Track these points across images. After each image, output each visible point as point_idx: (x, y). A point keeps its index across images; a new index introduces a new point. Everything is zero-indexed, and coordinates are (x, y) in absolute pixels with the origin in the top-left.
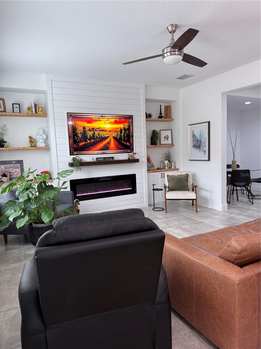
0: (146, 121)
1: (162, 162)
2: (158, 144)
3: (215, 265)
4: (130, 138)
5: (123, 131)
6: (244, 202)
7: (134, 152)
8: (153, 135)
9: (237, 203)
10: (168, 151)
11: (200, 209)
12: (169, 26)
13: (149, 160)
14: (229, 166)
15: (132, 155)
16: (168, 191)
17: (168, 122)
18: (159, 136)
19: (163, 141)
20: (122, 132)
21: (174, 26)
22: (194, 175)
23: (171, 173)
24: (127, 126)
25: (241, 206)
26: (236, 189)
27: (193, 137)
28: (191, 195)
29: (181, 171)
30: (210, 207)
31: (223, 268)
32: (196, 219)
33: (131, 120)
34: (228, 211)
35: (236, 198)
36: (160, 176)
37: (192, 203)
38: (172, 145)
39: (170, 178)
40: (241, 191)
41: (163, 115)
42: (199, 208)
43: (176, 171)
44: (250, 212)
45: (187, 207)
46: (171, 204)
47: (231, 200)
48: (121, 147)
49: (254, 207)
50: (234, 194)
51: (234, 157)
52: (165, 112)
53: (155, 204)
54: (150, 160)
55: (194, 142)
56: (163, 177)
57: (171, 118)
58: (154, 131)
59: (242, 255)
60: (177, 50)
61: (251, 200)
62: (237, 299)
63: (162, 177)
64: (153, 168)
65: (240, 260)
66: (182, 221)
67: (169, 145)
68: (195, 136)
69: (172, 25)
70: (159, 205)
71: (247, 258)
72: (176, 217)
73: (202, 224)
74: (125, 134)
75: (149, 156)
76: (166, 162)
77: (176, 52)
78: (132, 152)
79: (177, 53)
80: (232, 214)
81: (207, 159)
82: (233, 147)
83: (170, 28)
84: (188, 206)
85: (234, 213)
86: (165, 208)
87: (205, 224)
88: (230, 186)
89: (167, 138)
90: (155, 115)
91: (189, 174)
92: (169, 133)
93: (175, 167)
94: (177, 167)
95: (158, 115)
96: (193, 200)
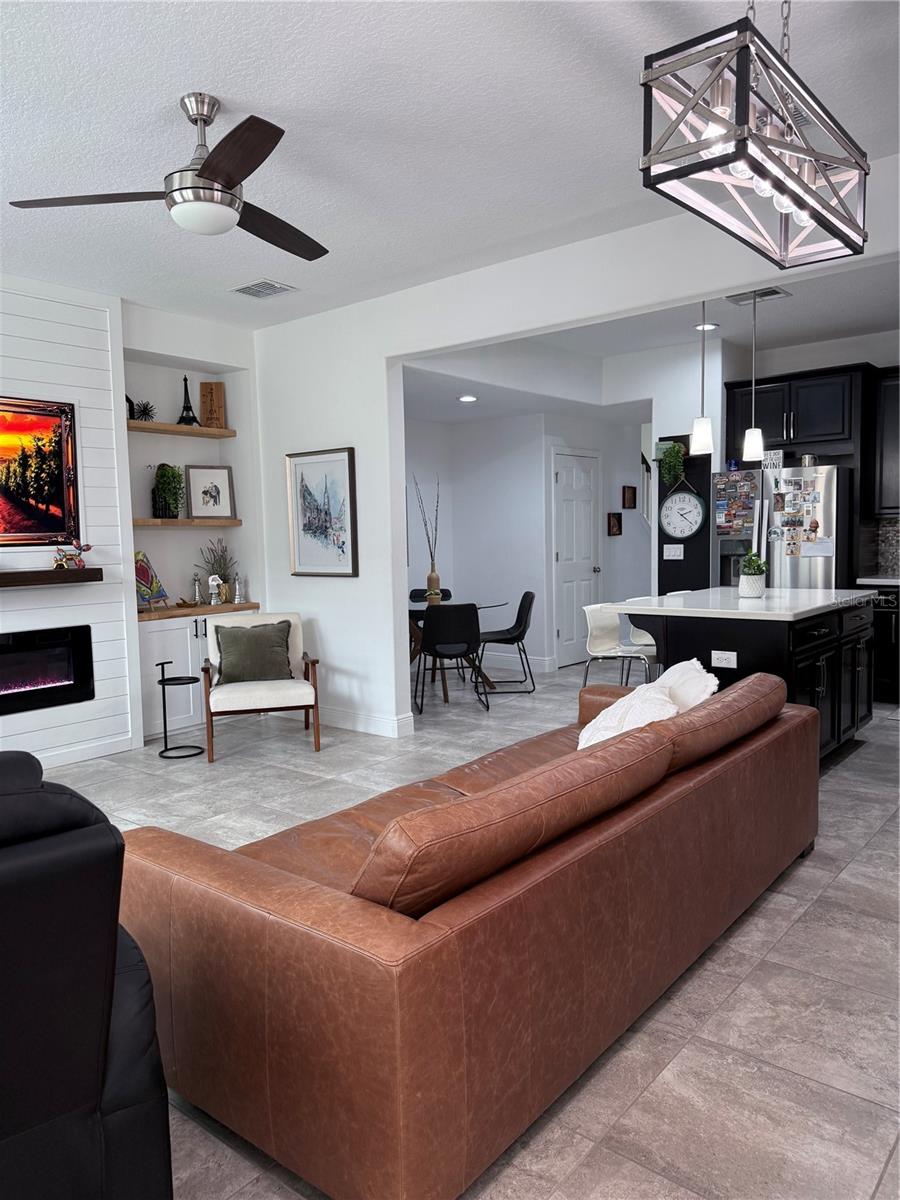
0: (130, 428)
1: (199, 580)
2: (182, 515)
3: (331, 923)
4: (65, 489)
5: (33, 462)
6: (465, 704)
7: (83, 542)
8: (158, 481)
9: (446, 710)
10: (220, 541)
11: (331, 739)
12: (189, 96)
13: (143, 572)
14: (416, 595)
15: (72, 553)
16: (217, 685)
17: (217, 441)
18: (183, 485)
19: (201, 508)
20: (30, 466)
21: (207, 100)
22: (309, 626)
23: (230, 620)
24: (50, 442)
25: (455, 718)
26: (442, 664)
27: (304, 498)
28: (299, 693)
29: (268, 611)
30: (361, 728)
31: (357, 929)
32: (314, 773)
33: (68, 423)
34: (416, 738)
35: (442, 695)
36: (190, 631)
37: (303, 719)
38: (234, 520)
39: (226, 638)
40: (456, 670)
41: (196, 411)
42: (326, 736)
43: (251, 611)
44: (480, 734)
45: (286, 733)
46: (230, 727)
47: (425, 702)
48: (25, 522)
49: (493, 717)
50: (436, 683)
51: (433, 565)
52: (203, 403)
53: (168, 734)
54: (151, 573)
55: (308, 514)
56: (200, 633)
57: (226, 428)
58: (162, 467)
59: (417, 875)
60: (217, 186)
61: (483, 698)
62: (398, 1029)
63: (196, 636)
64: (162, 604)
65: (414, 892)
66: (266, 786)
67: (224, 522)
68: (310, 494)
69: (200, 97)
70: (188, 738)
71: (435, 884)
72: (245, 774)
73: (332, 788)
74: (43, 471)
75: (145, 556)
76: (214, 581)
77: (216, 192)
78: (74, 542)
79: (218, 195)
80: (426, 744)
81: (349, 570)
82: (430, 536)
83: (192, 105)
84: (292, 730)
85: (434, 742)
86: (206, 747)
87: (341, 786)
88: (423, 655)
89: (214, 498)
90: (166, 410)
91: (292, 621)
92: (220, 479)
93: (246, 597)
94: (253, 600)
95: (178, 412)
96: (306, 708)
